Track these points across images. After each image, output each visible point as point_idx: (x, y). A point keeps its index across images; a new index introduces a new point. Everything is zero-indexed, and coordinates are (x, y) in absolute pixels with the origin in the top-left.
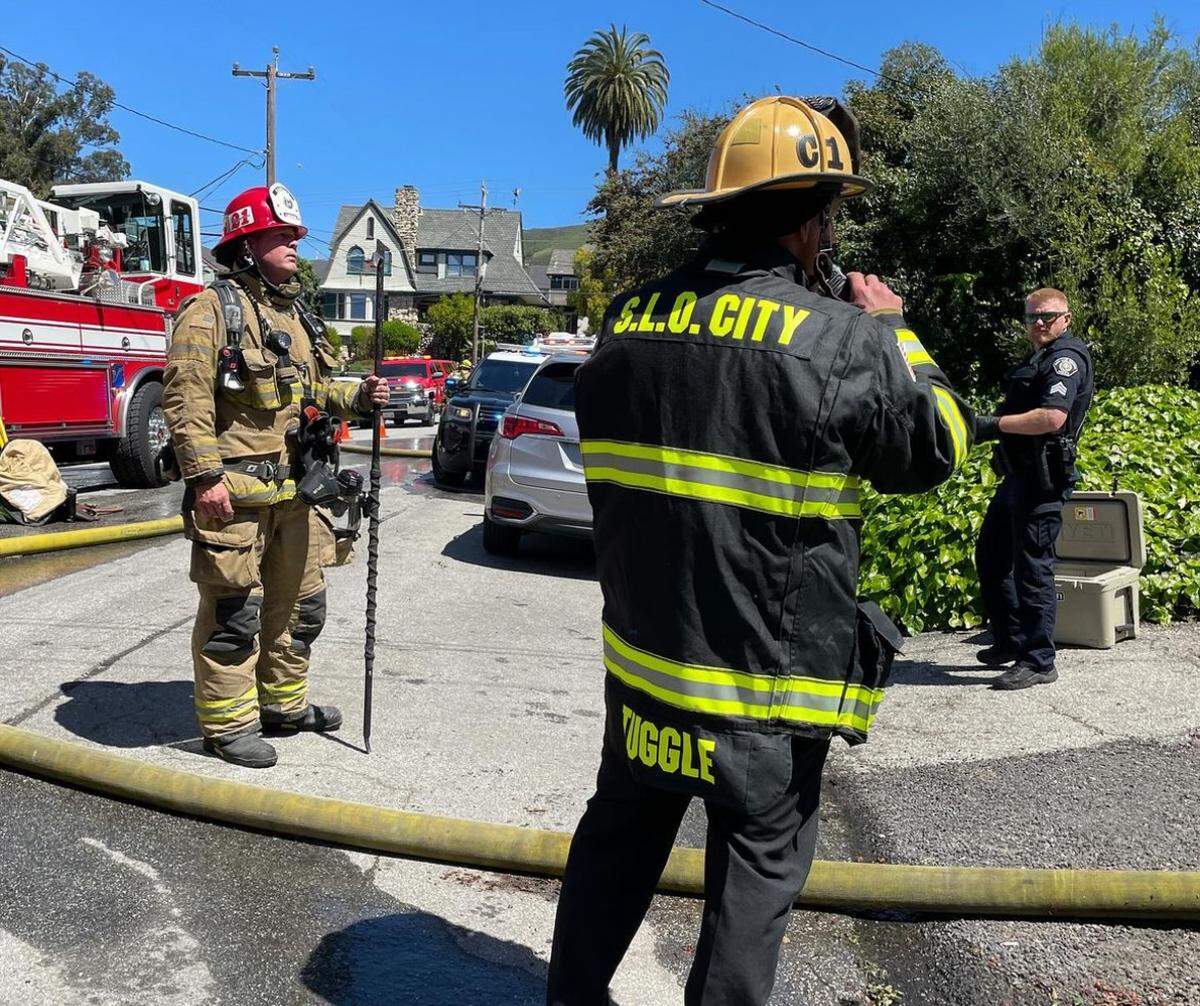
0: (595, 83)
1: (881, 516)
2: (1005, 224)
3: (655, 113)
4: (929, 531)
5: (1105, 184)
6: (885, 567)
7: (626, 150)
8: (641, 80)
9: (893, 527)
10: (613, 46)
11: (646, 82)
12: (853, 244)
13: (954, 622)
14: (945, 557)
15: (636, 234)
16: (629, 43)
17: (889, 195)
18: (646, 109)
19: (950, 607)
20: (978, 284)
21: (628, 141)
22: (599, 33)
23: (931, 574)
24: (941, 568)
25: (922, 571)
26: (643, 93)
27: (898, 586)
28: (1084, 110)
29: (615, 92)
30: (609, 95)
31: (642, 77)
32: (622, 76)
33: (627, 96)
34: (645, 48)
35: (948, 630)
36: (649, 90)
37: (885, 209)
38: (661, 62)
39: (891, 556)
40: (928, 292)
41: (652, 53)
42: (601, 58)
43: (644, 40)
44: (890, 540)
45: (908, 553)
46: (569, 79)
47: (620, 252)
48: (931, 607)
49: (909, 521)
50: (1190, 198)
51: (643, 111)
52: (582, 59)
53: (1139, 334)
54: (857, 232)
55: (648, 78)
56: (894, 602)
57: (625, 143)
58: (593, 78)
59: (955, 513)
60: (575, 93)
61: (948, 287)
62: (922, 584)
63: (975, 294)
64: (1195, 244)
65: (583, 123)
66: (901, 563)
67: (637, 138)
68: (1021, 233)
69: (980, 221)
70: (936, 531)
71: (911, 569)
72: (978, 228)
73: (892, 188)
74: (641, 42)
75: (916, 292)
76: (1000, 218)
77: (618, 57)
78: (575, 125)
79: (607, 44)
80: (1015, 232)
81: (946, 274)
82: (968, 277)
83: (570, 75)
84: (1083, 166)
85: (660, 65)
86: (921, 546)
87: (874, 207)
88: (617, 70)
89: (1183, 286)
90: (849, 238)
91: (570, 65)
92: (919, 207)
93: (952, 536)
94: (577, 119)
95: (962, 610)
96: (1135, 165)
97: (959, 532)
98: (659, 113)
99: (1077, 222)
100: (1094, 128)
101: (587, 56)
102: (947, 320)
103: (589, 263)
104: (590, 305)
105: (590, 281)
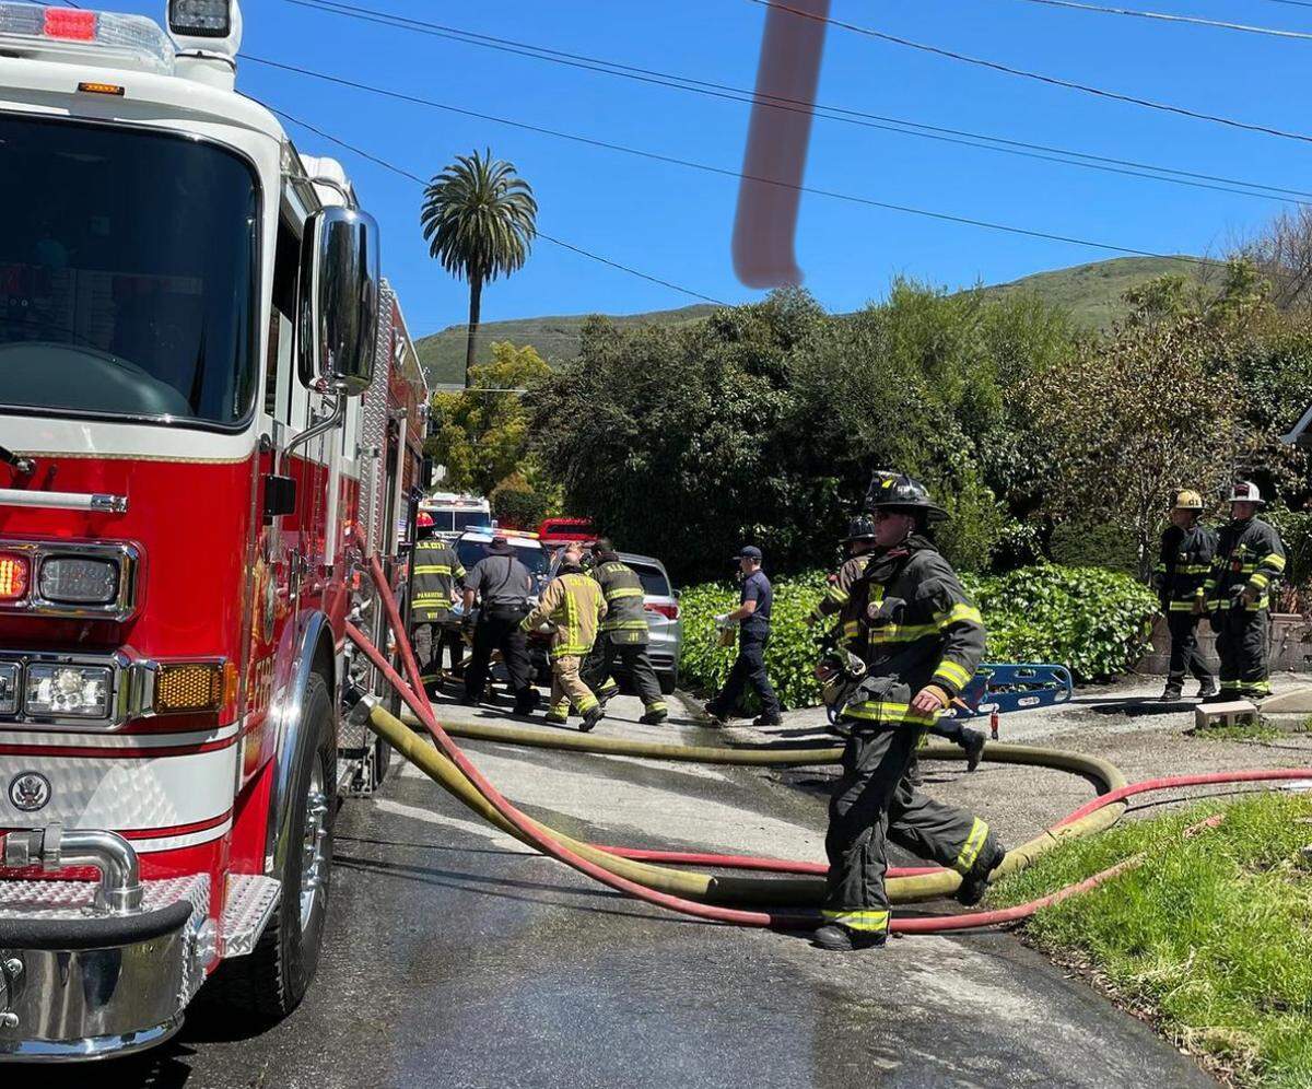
0: (455, 212)
1: (773, 649)
2: (860, 442)
3: (522, 249)
4: (798, 655)
5: (933, 412)
6: (775, 676)
7: (488, 285)
8: (506, 212)
9: (779, 654)
10: (475, 173)
11: (511, 214)
12: (746, 451)
13: (810, 703)
14: (806, 669)
15: (564, 429)
16: (493, 168)
17: (773, 413)
18: (512, 244)
19: (808, 695)
20: (841, 485)
21: (492, 276)
22: (459, 158)
23: (798, 678)
24: (804, 675)
25: (795, 676)
26: (508, 226)
27: (782, 685)
28: (918, 351)
29: (478, 221)
30: (471, 226)
31: (506, 208)
32: (486, 207)
33: (491, 227)
34: (510, 178)
35: (808, 707)
36: (515, 222)
37: (770, 423)
38: (528, 193)
39: (779, 669)
40: (805, 490)
41: (518, 184)
42: (462, 186)
43: (509, 170)
44: (778, 661)
45: (787, 668)
46: (426, 205)
47: (552, 445)
48: (799, 695)
49: (788, 650)
50: (998, 423)
51: (508, 245)
52: (441, 186)
53: (955, 529)
54: (749, 441)
55: (514, 209)
56: (780, 693)
57: (488, 278)
58: (454, 206)
59: (811, 646)
60: (434, 221)
61: (819, 486)
62: (794, 683)
63: (839, 494)
64: (999, 460)
65: (441, 253)
66: (783, 673)
67: (501, 274)
68: (871, 449)
69: (841, 437)
70: (801, 655)
71: (789, 676)
72: (840, 444)
73: (775, 407)
74: (506, 171)
75: (794, 490)
76: (856, 437)
77: (481, 185)
78: (432, 256)
79: (468, 170)
80: (867, 448)
81: (818, 477)
82: (834, 481)
83: (429, 199)
84: (917, 398)
85: (528, 197)
86: (794, 664)
87: (762, 421)
88: (479, 199)
89: (990, 492)
90: (743, 446)
91: (427, 190)
92: (798, 426)
93: (809, 658)
94: (434, 250)
95: (814, 696)
96: (956, 396)
97: (812, 656)
98: (526, 249)
99: (912, 444)
100: (929, 364)
101: (446, 182)
102: (818, 512)
103: (449, 408)
104: (453, 454)
105: (452, 427)
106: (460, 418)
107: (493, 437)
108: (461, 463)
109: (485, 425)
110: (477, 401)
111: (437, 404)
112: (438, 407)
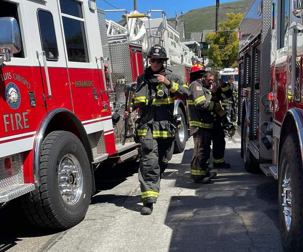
103: (212, 38)
104: (214, 54)
105: (214, 45)
106: (216, 41)
107: (229, 48)
108: (217, 58)
109: (226, 43)
110: (222, 35)
111: (207, 37)
112: (208, 38)
